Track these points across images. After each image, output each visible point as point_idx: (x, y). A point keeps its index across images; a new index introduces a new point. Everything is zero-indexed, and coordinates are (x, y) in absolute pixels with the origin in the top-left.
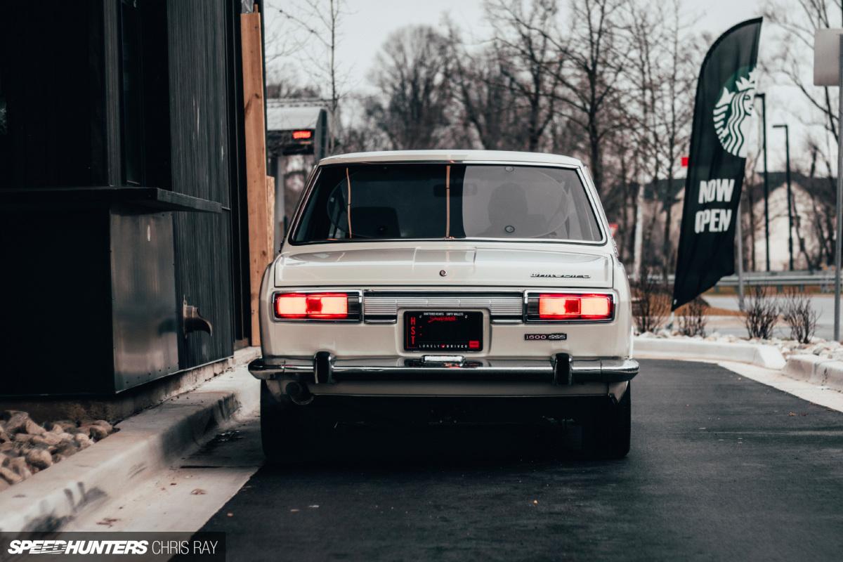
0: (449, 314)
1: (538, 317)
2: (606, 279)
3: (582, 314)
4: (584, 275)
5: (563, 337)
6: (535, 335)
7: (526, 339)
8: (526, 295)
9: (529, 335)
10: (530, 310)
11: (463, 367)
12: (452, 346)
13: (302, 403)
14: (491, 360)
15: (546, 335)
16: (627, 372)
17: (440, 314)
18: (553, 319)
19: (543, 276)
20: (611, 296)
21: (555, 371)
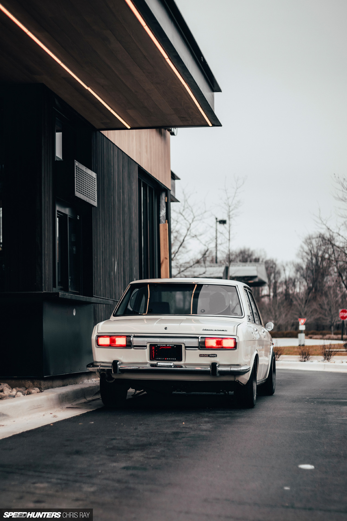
0: (168, 345)
1: (205, 347)
2: (234, 331)
3: (223, 346)
4: (224, 330)
5: (215, 356)
6: (203, 355)
7: (200, 356)
8: (200, 338)
9: (201, 355)
10: (201, 344)
11: (174, 367)
12: (169, 359)
13: (110, 382)
14: (186, 364)
15: (208, 355)
16: (242, 371)
17: (164, 345)
18: (211, 348)
19: (207, 330)
20: (235, 339)
21: (211, 370)
